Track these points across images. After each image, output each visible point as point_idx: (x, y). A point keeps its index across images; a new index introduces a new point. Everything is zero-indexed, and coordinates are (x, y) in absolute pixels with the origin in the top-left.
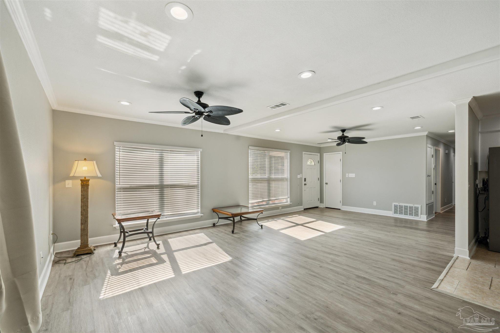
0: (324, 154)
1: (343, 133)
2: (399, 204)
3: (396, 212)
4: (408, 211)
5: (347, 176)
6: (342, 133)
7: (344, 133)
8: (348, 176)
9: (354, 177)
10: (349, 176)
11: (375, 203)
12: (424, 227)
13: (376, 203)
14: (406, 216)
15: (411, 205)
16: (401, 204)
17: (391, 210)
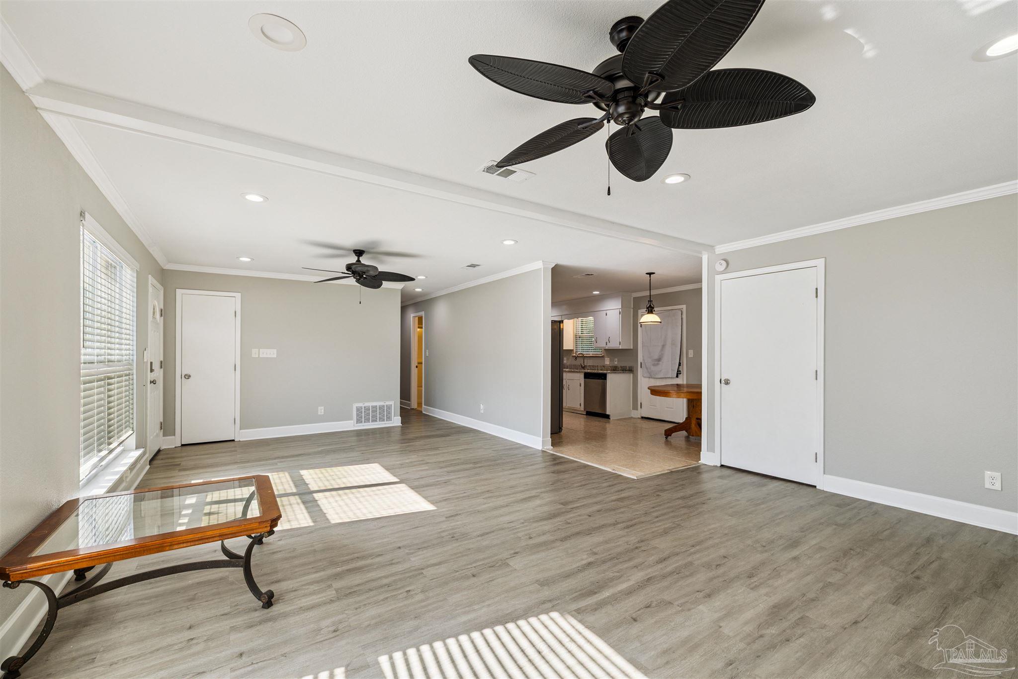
0: (179, 292)
1: (358, 259)
2: (364, 405)
3: (359, 421)
4: (378, 415)
5: (253, 356)
6: (356, 258)
7: (361, 259)
8: (259, 356)
9: (275, 356)
10: (261, 356)
11: (321, 410)
12: (396, 436)
13: (323, 411)
14: (361, 424)
15: (382, 403)
16: (367, 404)
17: (351, 419)
